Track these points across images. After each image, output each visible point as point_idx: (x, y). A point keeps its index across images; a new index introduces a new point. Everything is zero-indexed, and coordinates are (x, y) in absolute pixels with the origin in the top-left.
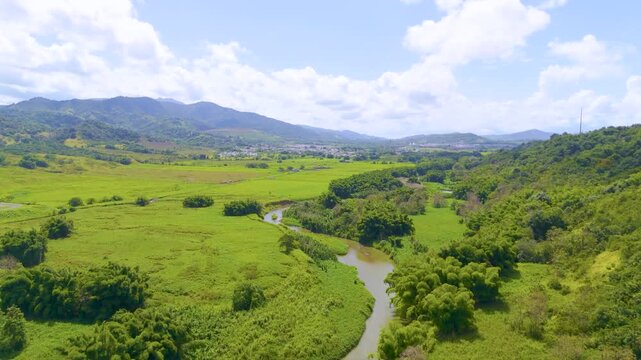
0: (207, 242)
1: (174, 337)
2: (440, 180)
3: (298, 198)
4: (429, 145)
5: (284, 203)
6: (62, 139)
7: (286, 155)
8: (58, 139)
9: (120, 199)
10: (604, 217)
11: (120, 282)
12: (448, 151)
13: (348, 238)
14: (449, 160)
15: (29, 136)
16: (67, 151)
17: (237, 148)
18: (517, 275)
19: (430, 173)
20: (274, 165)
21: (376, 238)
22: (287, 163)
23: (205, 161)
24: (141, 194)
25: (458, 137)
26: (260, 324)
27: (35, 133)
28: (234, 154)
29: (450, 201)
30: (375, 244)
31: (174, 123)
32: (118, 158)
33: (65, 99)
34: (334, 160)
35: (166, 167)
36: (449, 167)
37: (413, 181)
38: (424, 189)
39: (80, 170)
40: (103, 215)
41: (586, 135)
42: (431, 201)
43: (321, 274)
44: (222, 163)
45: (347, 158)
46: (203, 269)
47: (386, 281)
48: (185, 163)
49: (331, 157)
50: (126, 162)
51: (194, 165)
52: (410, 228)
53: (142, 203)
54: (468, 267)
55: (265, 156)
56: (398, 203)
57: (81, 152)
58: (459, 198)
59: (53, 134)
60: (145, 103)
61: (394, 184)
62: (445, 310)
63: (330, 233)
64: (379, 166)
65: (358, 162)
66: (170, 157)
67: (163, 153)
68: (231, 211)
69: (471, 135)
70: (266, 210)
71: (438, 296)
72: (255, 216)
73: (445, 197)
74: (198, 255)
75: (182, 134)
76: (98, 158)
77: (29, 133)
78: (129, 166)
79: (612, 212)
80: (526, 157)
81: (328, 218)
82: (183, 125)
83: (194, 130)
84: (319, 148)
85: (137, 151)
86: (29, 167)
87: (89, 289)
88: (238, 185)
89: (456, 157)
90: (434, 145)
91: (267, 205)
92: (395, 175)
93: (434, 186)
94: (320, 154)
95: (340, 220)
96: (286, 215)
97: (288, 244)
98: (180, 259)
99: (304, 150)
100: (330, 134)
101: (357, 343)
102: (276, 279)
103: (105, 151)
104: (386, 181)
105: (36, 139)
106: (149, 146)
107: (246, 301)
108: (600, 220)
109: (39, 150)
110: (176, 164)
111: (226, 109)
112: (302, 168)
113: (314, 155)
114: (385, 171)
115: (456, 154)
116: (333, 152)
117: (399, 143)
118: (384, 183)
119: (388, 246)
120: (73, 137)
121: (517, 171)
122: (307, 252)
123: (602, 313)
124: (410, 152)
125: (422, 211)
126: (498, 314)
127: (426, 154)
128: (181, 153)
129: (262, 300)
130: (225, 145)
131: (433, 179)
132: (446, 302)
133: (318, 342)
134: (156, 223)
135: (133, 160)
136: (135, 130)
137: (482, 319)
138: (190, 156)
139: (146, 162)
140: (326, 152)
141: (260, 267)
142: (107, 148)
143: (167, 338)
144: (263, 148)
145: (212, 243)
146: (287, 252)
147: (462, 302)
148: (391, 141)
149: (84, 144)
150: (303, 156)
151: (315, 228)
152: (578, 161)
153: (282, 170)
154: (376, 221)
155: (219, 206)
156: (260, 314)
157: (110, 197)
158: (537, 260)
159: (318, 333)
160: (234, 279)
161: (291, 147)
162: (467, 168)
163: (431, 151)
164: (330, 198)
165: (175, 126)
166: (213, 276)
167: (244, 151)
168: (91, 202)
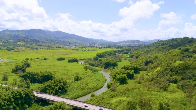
0: (65, 68)
1: (63, 84)
2: (127, 53)
3: (87, 58)
4: (126, 44)
5: (84, 59)
6: (16, 42)
7: (83, 47)
8: (15, 42)
9: (39, 59)
10: (161, 60)
11: (49, 75)
12: (131, 45)
13: (101, 67)
14: (131, 48)
15: (6, 41)
16: (19, 46)
17: (69, 45)
18: (139, 73)
19: (124, 51)
20: (80, 49)
21: (108, 67)
22: (84, 49)
23: (60, 48)
24: (45, 57)
25: (134, 41)
26: (81, 83)
27: (8, 40)
28: (68, 46)
29: (128, 58)
30: (108, 69)
31: (49, 37)
32: (34, 48)
33: (15, 30)
34: (98, 48)
35: (49, 50)
36: (130, 50)
37: (119, 54)
38: (122, 56)
39: (24, 51)
40: (36, 62)
41: (166, 41)
42: (123, 58)
43: (94, 74)
44: (65, 49)
45: (101, 47)
46: (65, 73)
47: (110, 75)
48: (54, 49)
49: (97, 47)
50: (37, 49)
51: (57, 49)
52: (117, 65)
53: (45, 59)
54: (127, 71)
55: (77, 47)
56: (115, 59)
57: (23, 46)
58: (131, 58)
59: (13, 41)
60: (40, 31)
61: (114, 54)
62: (121, 79)
63: (96, 66)
64: (111, 50)
65: (105, 49)
66: (49, 47)
67: (47, 46)
68: (70, 61)
69: (139, 41)
70: (79, 61)
71: (120, 76)
72: (76, 62)
73: (127, 58)
74: (64, 71)
75: (52, 41)
76: (28, 48)
77: (6, 40)
78: (38, 50)
79: (163, 59)
80: (150, 47)
81: (96, 63)
82: (52, 38)
83: (55, 39)
84: (93, 45)
85: (39, 46)
86: (9, 50)
87: (42, 76)
88: (71, 55)
89: (133, 47)
90: (127, 44)
91: (79, 60)
92: (115, 52)
93: (125, 55)
94: (94, 46)
95: (99, 63)
96: (85, 62)
97: (86, 68)
98: (59, 72)
99: (89, 45)
100: (96, 40)
101: (102, 87)
102: (83, 75)
103: (30, 46)
104: (112, 53)
105: (9, 42)
106: (43, 44)
107: (77, 79)
108: (160, 61)
109: (10, 45)
110: (52, 49)
111: (65, 33)
112: (88, 50)
113: (92, 46)
114: (112, 51)
115: (133, 46)
116: (97, 46)
117: (117, 43)
118: (111, 54)
119: (111, 69)
120: (20, 42)
121: (147, 50)
122: (91, 70)
123: (152, 78)
124: (120, 46)
125: (121, 61)
126: (133, 80)
127: (124, 46)
128: (52, 46)
129: (81, 79)
130: (65, 44)
131: (125, 53)
132: (121, 77)
133: (94, 86)
134: (51, 64)
135: (39, 48)
136: (38, 39)
137: (129, 81)
138: (55, 47)
139: (42, 49)
140: (95, 46)
141: (79, 73)
142: (30, 45)
143: (62, 84)
144: (76, 45)
145: (67, 68)
146: (86, 70)
147: (124, 76)
148: (114, 42)
149: (23, 44)
150: (89, 47)
151: (93, 65)
152: (162, 48)
153: (82, 51)
154: (108, 63)
155: (67, 60)
156: (81, 81)
157: (36, 58)
158: (145, 70)
159: (94, 85)
160: (73, 75)
161: (85, 44)
162: (135, 50)
163: (126, 45)
164: (96, 58)
165: (49, 38)
166: (68, 75)
167: (71, 45)
168: (31, 59)
